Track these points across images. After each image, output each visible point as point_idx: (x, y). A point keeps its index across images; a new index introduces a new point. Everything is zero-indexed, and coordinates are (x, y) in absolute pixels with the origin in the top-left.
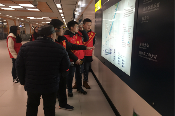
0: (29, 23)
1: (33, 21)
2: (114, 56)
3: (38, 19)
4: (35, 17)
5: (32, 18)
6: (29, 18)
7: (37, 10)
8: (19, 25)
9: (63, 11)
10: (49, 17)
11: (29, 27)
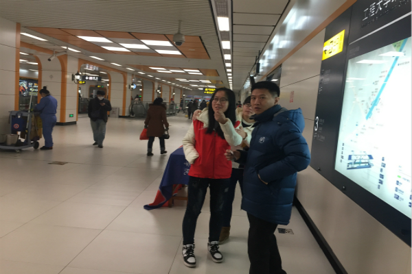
0: (153, 81)
1: (163, 76)
2: (382, 176)
3: (173, 73)
4: (168, 68)
5: (161, 70)
6: (155, 71)
7: (178, 53)
8: (132, 85)
9: (232, 57)
10: (198, 69)
11: (152, 90)
